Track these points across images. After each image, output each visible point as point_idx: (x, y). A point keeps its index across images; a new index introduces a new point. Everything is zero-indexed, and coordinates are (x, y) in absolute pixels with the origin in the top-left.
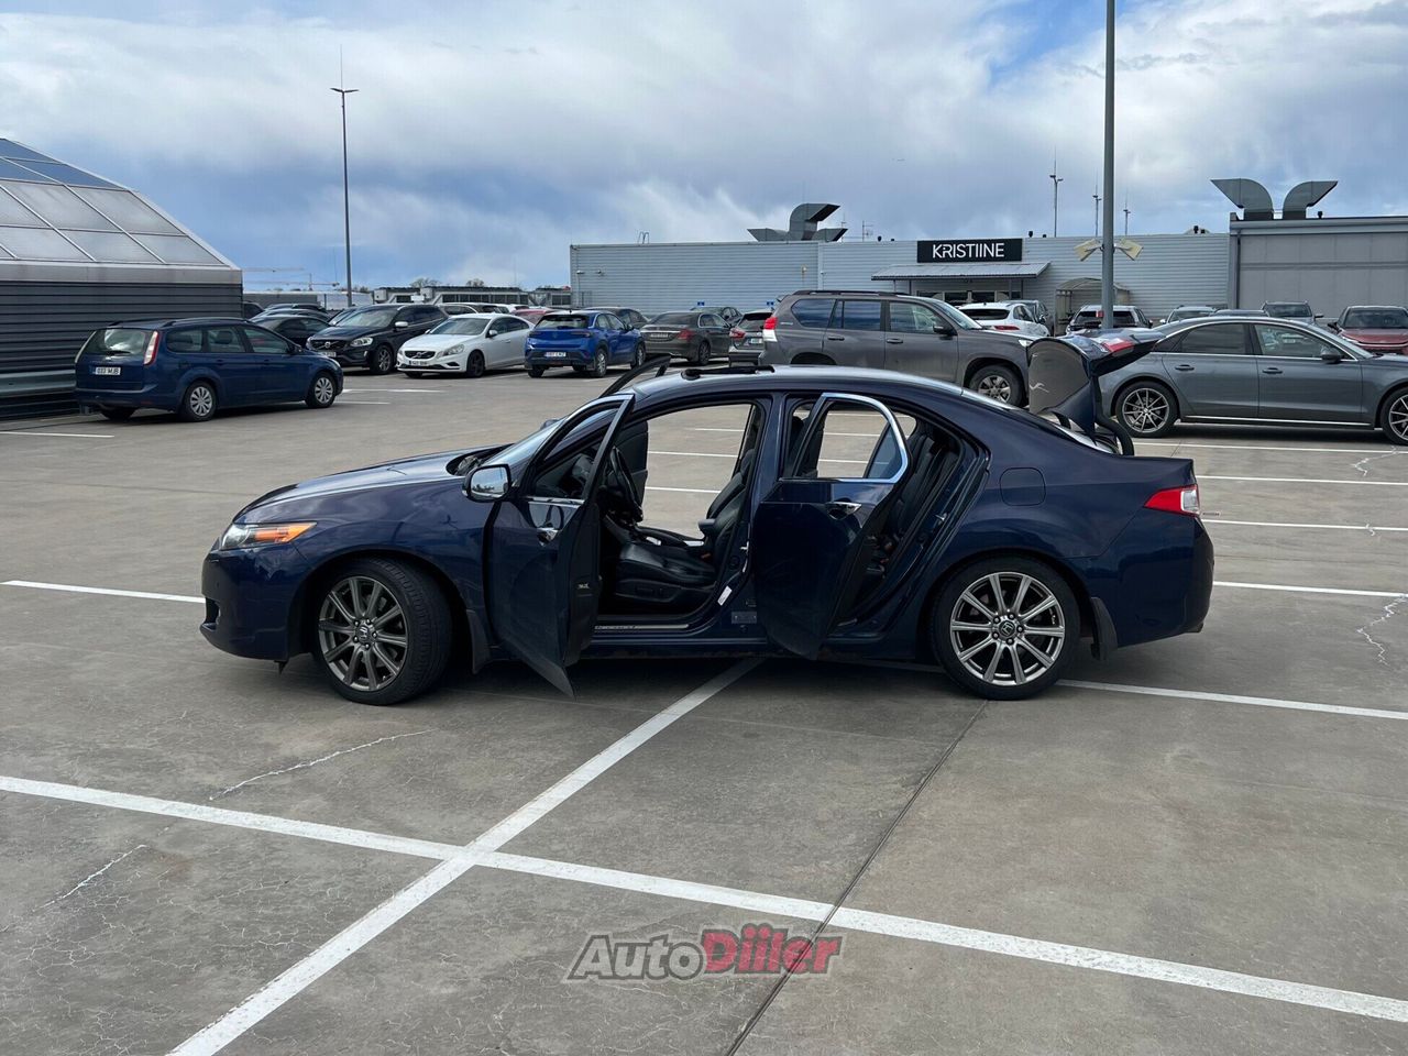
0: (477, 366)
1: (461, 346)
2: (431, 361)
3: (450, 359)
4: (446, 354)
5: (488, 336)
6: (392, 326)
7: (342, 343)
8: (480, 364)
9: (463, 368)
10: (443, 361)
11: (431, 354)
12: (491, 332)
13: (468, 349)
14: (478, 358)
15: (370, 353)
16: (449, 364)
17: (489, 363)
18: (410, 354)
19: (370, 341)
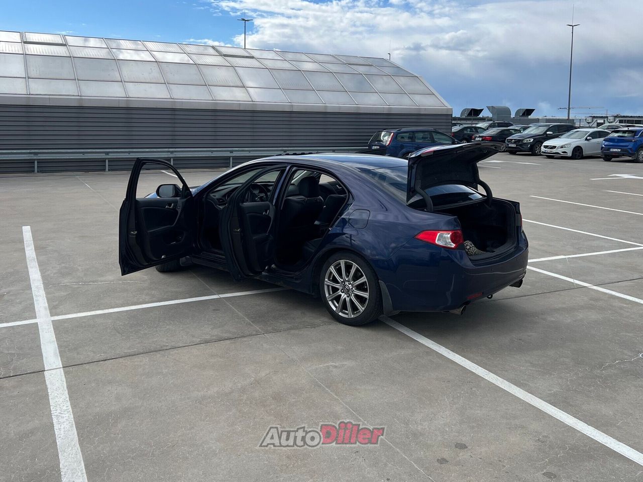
0: (578, 153)
1: (570, 144)
2: (554, 151)
3: (563, 149)
4: (562, 147)
5: (586, 139)
6: (545, 133)
7: (519, 141)
8: (580, 153)
9: (570, 154)
10: (560, 151)
11: (555, 147)
12: (588, 138)
13: (573, 146)
14: (578, 150)
15: (531, 146)
16: (563, 152)
17: (585, 153)
18: (546, 147)
19: (532, 140)
